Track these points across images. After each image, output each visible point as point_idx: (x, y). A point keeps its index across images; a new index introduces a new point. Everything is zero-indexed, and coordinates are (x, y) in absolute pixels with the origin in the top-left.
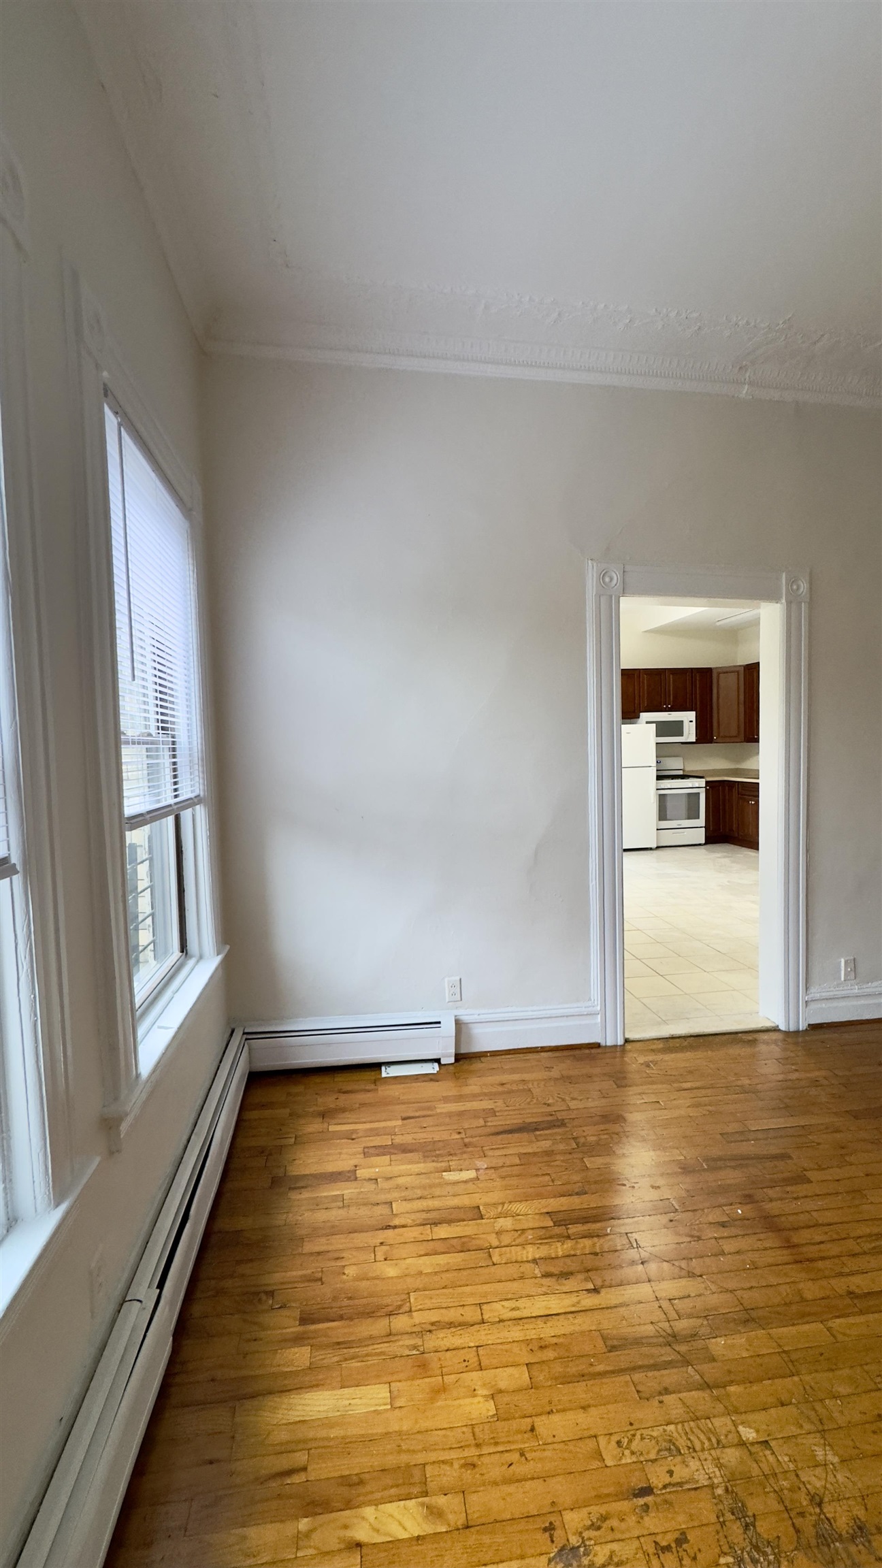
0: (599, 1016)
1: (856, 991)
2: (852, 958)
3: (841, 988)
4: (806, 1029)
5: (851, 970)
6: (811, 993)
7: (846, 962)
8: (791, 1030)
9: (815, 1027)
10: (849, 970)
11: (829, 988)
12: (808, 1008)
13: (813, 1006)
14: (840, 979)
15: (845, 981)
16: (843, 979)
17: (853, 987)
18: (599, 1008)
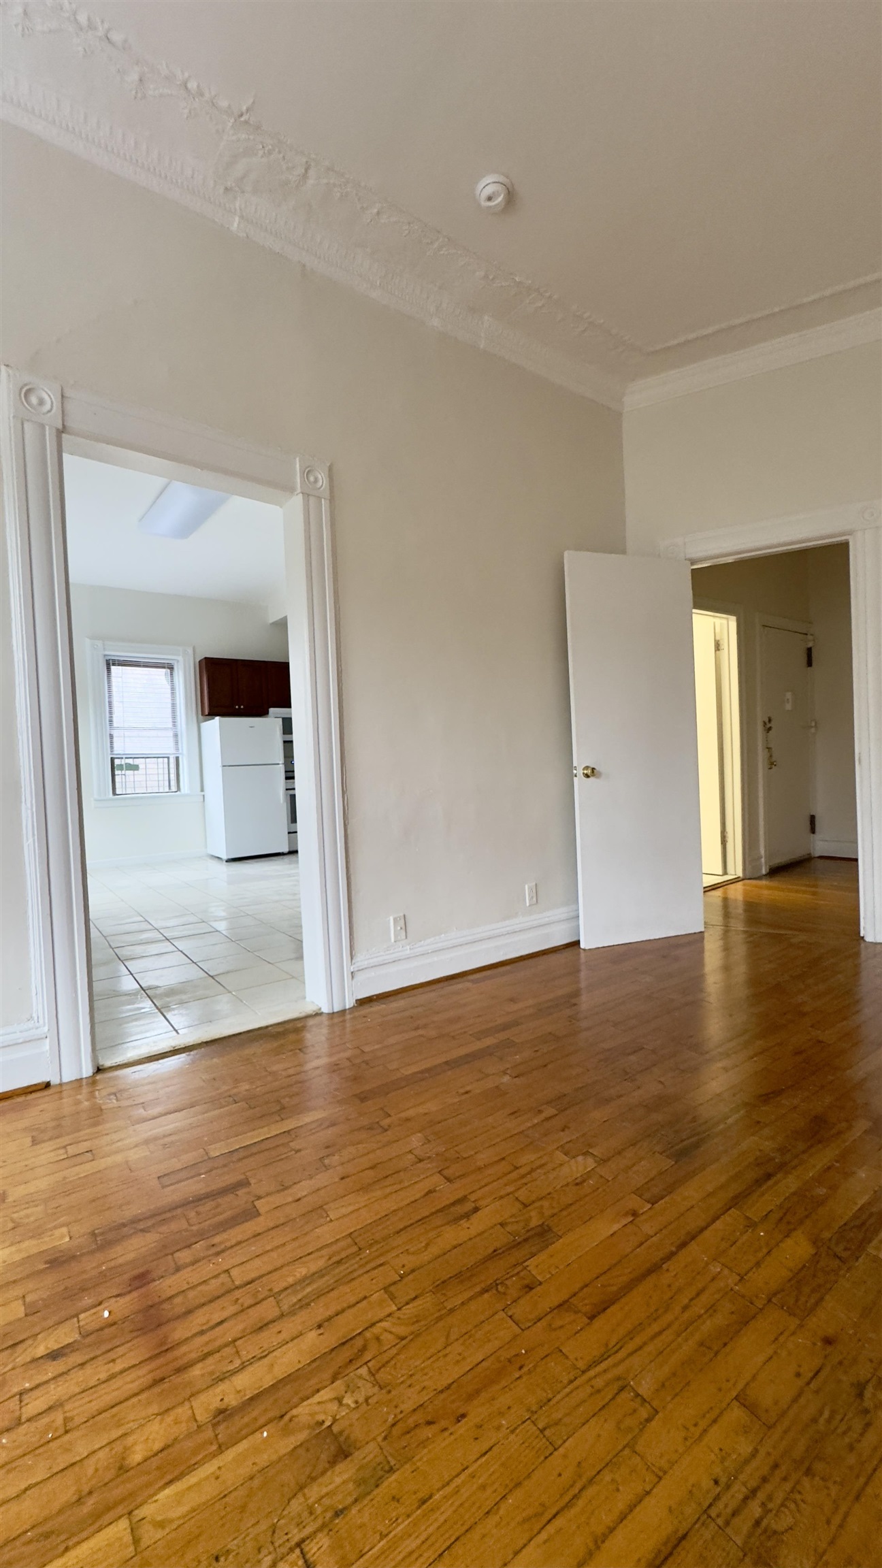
0: (48, 1041)
1: (408, 952)
2: (402, 914)
3: (391, 952)
4: (354, 1006)
5: (401, 928)
6: (358, 962)
7: (395, 920)
8: (335, 1011)
9: (362, 1002)
10: (399, 928)
11: (379, 952)
12: (355, 980)
13: (360, 977)
14: (390, 939)
15: (395, 942)
16: (393, 940)
17: (405, 948)
18: (46, 1029)
